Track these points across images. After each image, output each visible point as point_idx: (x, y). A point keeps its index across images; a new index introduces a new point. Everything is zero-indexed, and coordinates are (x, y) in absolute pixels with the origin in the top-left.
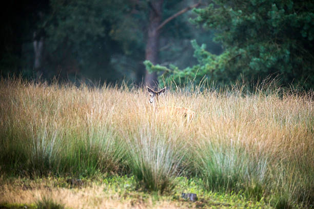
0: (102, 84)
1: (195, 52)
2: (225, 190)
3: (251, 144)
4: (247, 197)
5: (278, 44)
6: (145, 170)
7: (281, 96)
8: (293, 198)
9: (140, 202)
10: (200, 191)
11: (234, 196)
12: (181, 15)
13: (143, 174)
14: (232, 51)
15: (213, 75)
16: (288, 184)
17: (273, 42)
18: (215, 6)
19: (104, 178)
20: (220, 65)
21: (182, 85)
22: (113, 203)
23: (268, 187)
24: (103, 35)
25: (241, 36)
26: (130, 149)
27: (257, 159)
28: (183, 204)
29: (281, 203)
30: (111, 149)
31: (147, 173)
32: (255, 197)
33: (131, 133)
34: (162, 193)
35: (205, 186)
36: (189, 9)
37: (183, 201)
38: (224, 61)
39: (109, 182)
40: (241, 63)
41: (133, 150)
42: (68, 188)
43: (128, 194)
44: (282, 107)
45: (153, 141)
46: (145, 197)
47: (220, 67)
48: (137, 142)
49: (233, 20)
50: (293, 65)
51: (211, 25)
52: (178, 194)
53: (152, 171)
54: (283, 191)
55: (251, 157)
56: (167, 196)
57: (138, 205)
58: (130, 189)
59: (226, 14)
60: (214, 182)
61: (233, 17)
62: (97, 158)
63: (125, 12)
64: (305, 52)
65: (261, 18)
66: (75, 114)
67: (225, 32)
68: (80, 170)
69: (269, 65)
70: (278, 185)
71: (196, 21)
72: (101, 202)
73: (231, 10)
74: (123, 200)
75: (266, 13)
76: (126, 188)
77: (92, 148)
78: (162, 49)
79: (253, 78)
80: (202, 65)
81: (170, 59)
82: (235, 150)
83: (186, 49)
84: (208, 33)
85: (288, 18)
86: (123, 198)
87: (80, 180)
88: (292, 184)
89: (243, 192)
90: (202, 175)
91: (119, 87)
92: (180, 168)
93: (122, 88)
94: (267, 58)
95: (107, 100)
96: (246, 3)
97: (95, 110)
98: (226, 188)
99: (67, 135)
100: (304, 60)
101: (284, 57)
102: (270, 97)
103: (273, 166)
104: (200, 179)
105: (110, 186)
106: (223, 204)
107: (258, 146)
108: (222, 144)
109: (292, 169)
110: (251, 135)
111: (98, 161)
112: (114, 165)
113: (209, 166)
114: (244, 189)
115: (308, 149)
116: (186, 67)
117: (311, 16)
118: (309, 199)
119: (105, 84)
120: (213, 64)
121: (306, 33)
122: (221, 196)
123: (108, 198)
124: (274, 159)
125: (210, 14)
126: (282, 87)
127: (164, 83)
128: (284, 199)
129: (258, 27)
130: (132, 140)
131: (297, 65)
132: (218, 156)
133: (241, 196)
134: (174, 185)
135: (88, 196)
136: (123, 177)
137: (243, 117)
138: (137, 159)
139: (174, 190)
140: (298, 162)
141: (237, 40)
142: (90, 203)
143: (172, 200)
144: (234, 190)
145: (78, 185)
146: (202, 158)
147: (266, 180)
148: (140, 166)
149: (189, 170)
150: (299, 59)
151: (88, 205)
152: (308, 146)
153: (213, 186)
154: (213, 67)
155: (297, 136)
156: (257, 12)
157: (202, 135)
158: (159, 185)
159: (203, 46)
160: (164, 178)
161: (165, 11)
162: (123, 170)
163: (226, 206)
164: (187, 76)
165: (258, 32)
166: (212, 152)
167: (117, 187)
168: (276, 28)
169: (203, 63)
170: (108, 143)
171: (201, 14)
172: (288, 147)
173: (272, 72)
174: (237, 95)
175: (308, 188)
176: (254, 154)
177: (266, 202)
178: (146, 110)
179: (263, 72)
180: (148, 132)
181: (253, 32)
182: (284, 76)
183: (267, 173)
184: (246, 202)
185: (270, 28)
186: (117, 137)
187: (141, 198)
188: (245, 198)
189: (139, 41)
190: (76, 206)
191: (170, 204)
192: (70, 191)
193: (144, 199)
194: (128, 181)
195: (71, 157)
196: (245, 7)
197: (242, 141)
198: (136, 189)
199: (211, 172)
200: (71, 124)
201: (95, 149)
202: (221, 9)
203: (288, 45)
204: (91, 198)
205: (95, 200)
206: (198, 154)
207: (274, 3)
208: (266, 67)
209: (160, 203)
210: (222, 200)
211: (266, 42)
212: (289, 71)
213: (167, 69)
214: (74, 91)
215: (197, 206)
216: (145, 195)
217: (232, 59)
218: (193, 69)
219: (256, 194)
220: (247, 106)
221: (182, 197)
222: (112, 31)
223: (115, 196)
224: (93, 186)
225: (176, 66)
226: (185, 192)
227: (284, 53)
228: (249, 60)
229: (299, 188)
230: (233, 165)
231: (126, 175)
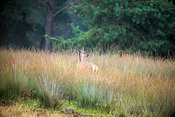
0: (21, 48)
1: (73, 30)
2: (90, 107)
3: (104, 81)
4: (102, 112)
5: (119, 26)
6: (45, 96)
7: (121, 55)
8: (128, 112)
9: (42, 114)
10: (76, 108)
11: (95, 111)
12: (65, 9)
13: (44, 99)
14: (94, 30)
15: (83, 43)
16: (125, 104)
17: (116, 25)
18: (84, 5)
19: (22, 101)
20: (87, 37)
21: (66, 48)
22: (27, 115)
23: (114, 106)
24: (22, 21)
25: (99, 21)
26: (37, 84)
27: (108, 90)
28: (66, 115)
29: (121, 115)
30: (26, 84)
31: (46, 98)
32: (106, 111)
33: (38, 75)
34: (54, 109)
35: (79, 105)
36: (70, 6)
37: (66, 113)
38: (89, 35)
39: (25, 103)
40: (99, 36)
41: (38, 85)
42: (2, 106)
43: (36, 110)
44: (122, 61)
45: (49, 80)
46: (45, 111)
47: (87, 39)
48: (41, 80)
49: (95, 12)
50: (128, 37)
51: (82, 15)
52: (63, 110)
53: (49, 97)
54: (122, 108)
55: (104, 89)
56: (57, 110)
57: (41, 116)
58: (37, 107)
59: (90, 8)
60: (84, 103)
61: (94, 11)
62: (19, 89)
63: (34, 7)
64: (134, 30)
65: (110, 11)
66: (6, 65)
67: (89, 19)
68: (9, 95)
69: (114, 37)
70: (119, 105)
71: (73, 13)
72: (21, 114)
73: (93, 6)
74: (33, 113)
75: (113, 8)
76: (35, 106)
77: (16, 84)
78: (54, 29)
79: (105, 45)
80: (77, 37)
81: (59, 34)
82: (95, 85)
83: (68, 28)
84: (80, 20)
85: (125, 11)
86: (33, 112)
87: (9, 101)
88: (127, 104)
89: (99, 109)
90: (77, 99)
91: (31, 49)
92: (64, 95)
93: (32, 50)
94: (113, 33)
95: (24, 57)
96: (102, 3)
97: (17, 62)
98: (90, 106)
99: (2, 76)
100: (134, 34)
101: (123, 33)
102: (115, 55)
103: (116, 94)
104: (76, 101)
105: (25, 105)
106: (88, 115)
107: (108, 83)
108: (88, 82)
109: (127, 96)
110: (104, 77)
111: (19, 91)
112: (28, 93)
113: (81, 94)
114: (100, 107)
115: (136, 85)
116: (68, 39)
117: (138, 10)
118: (137, 113)
119: (23, 48)
120: (83, 37)
121: (135, 20)
122: (87, 111)
123: (24, 111)
124: (117, 90)
125: (82, 9)
126: (121, 50)
127: (56, 47)
128: (123, 113)
129: (108, 16)
130: (38, 80)
131: (130, 37)
132: (86, 88)
133: (99, 111)
134: (61, 104)
135: (13, 110)
136: (33, 100)
137: (100, 66)
138: (40, 90)
139: (61, 107)
140: (131, 92)
141: (96, 23)
142: (15, 114)
143: (60, 113)
144: (94, 107)
145: (8, 104)
146: (77, 89)
147: (112, 102)
148: (42, 94)
149: (70, 96)
150: (131, 34)
151: (14, 116)
152: (136, 83)
153: (83, 105)
154: (83, 39)
155: (130, 77)
156: (108, 8)
157: (77, 76)
158: (53, 105)
159: (78, 27)
160: (56, 100)
161: (57, 7)
162: (33, 96)
163: (90, 116)
164: (69, 43)
165: (108, 19)
166: (82, 86)
167: (29, 106)
168: (118, 17)
169: (78, 36)
170: (24, 81)
171: (77, 9)
172: (125, 83)
173: (116, 41)
174: (96, 54)
175: (136, 106)
176: (106, 88)
177: (113, 114)
178: (45, 63)
179: (111, 42)
180: (47, 75)
181: (105, 19)
182: (123, 44)
183: (113, 98)
184: (101, 114)
185: (115, 17)
186: (29, 77)
187: (43, 112)
188: (101, 112)
189: (42, 24)
190: (7, 116)
191: (59, 115)
192: (3, 107)
193: (45, 112)
194: (36, 102)
195: (4, 89)
196: (101, 5)
197: (99, 80)
198: (40, 107)
199: (82, 97)
200: (4, 70)
201: (17, 84)
202: (87, 6)
203: (125, 26)
204: (15, 112)
205: (17, 112)
206: (75, 87)
207: (117, 3)
208: (112, 39)
209: (53, 115)
210: (88, 113)
211: (113, 25)
212: (125, 41)
213: (57, 40)
214: (6, 52)
215: (74, 116)
216: (45, 110)
217: (94, 34)
218: (72, 40)
219: (107, 109)
220: (102, 60)
221: (66, 111)
222: (27, 18)
223: (28, 110)
224: (16, 105)
225: (63, 38)
226: (68, 108)
227: (122, 31)
228: (103, 35)
229: (131, 107)
230: (94, 93)
231: (34, 99)
